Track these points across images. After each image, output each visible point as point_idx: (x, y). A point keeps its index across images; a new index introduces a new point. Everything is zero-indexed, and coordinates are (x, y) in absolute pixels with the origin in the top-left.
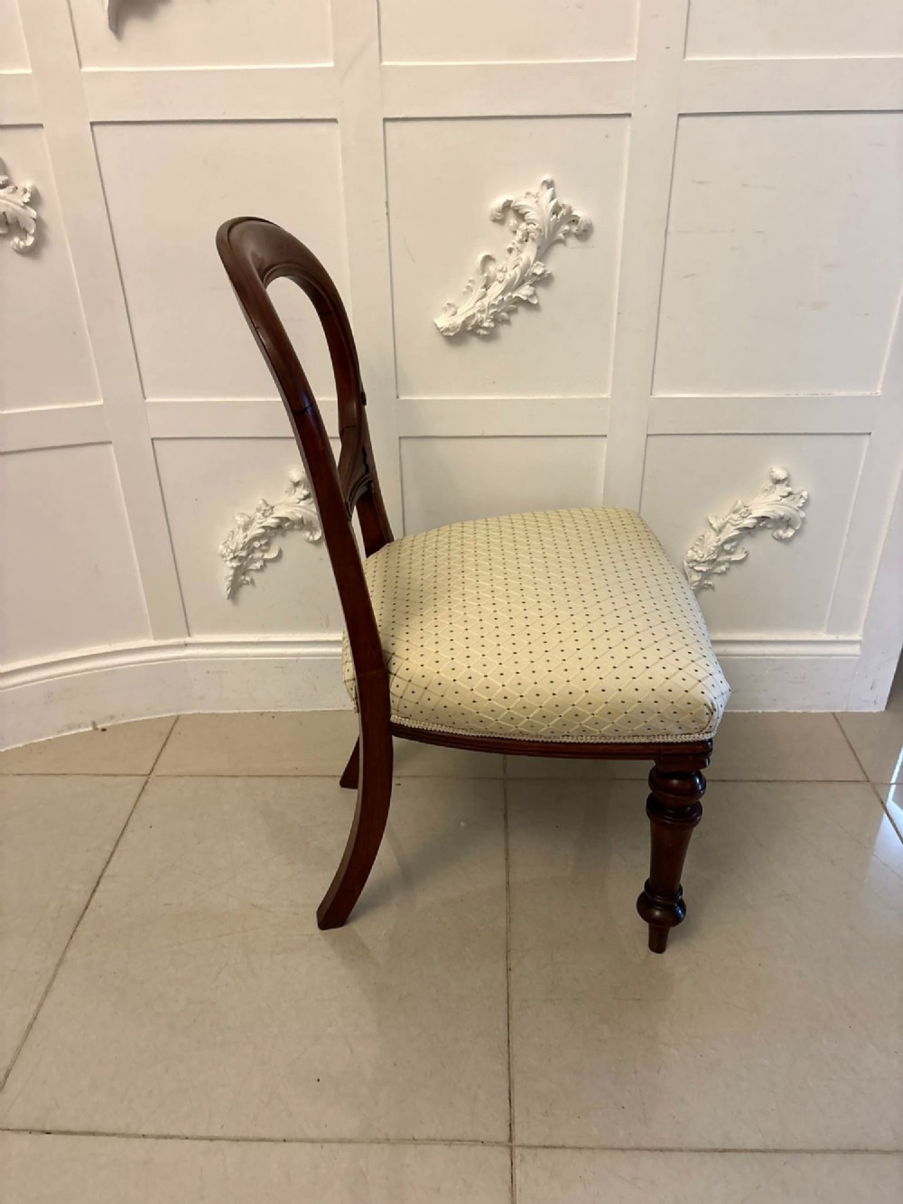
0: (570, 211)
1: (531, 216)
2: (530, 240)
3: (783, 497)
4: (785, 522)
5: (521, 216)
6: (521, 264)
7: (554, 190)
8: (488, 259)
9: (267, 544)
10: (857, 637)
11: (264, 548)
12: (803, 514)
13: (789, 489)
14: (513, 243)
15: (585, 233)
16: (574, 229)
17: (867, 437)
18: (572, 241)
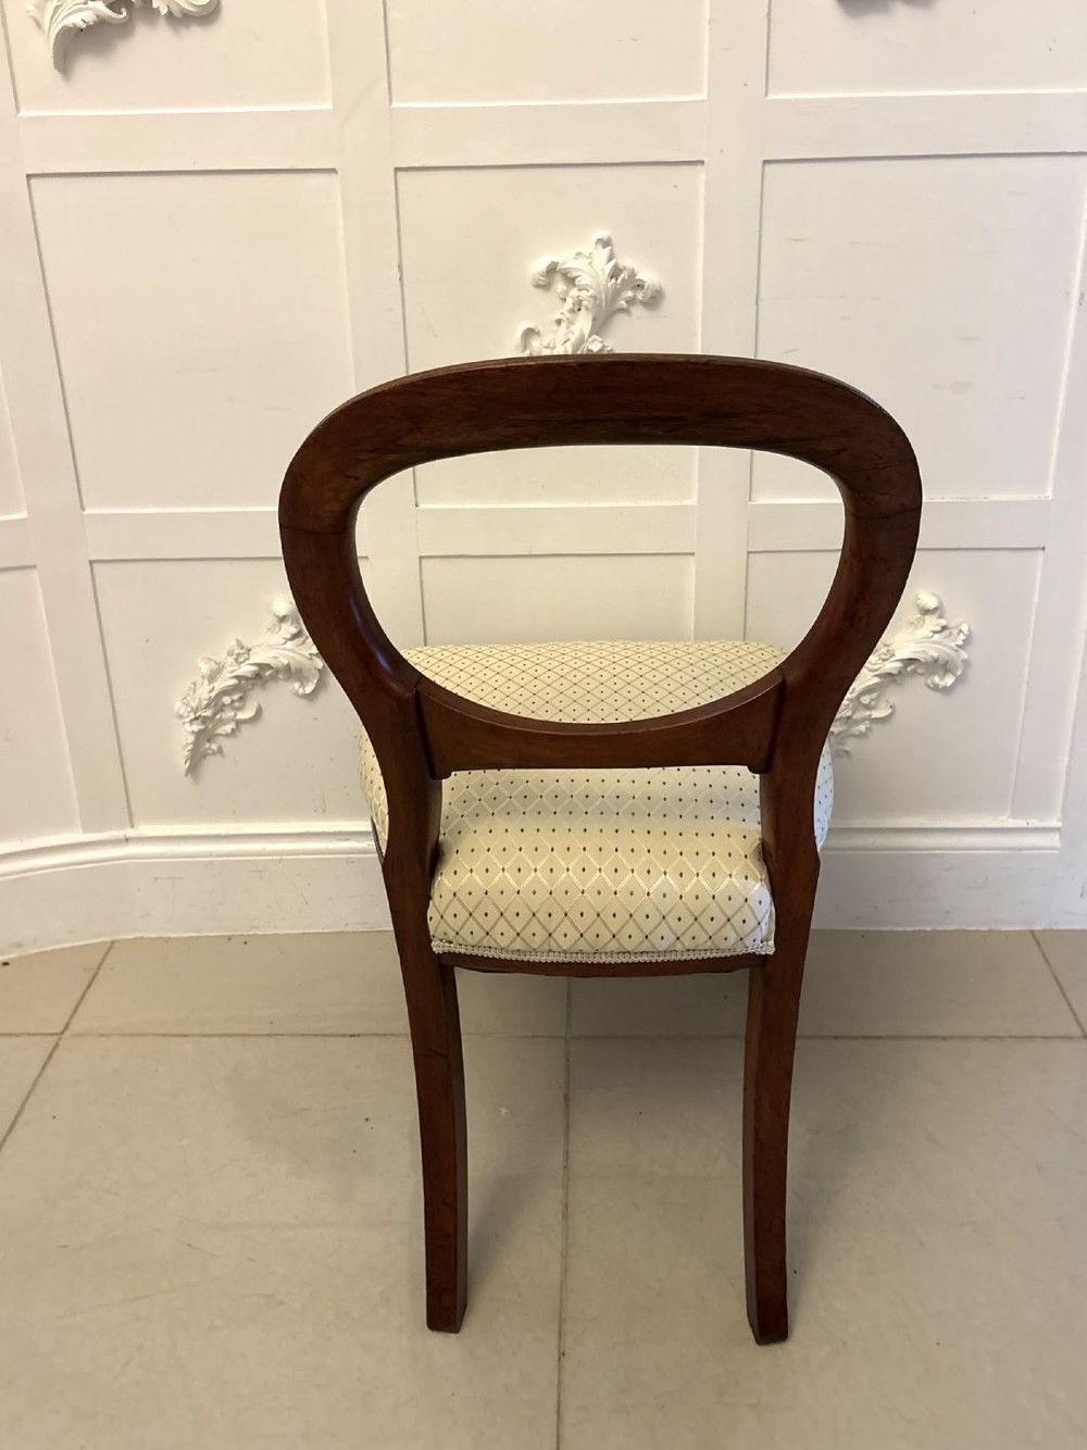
0: (632, 274)
1: (583, 280)
2: (583, 308)
3: (935, 632)
4: (941, 666)
5: (571, 281)
6: (573, 338)
7: (611, 251)
8: (530, 333)
9: (241, 699)
10: (1055, 823)
11: (237, 704)
12: (964, 655)
13: (943, 622)
14: (562, 313)
15: (654, 300)
16: (640, 296)
17: (1041, 552)
18: (637, 310)
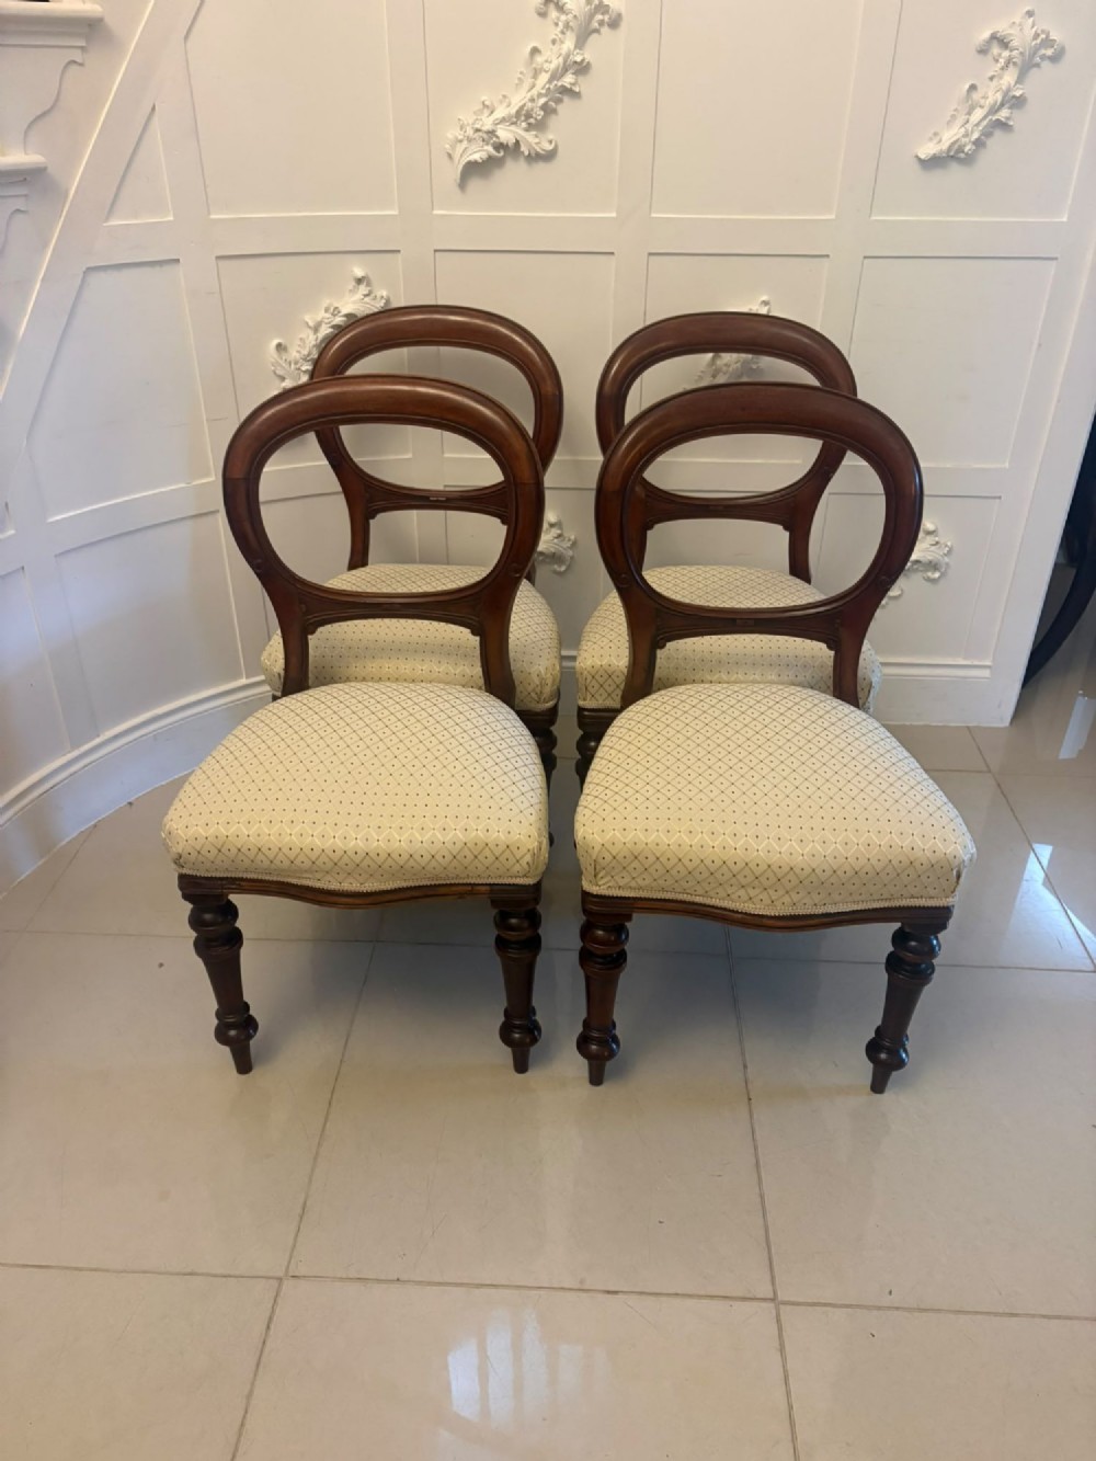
3: (932, 546)
4: (933, 566)
6: (741, 362)
7: (769, 308)
8: (715, 357)
10: (988, 663)
13: (937, 539)
17: (998, 501)
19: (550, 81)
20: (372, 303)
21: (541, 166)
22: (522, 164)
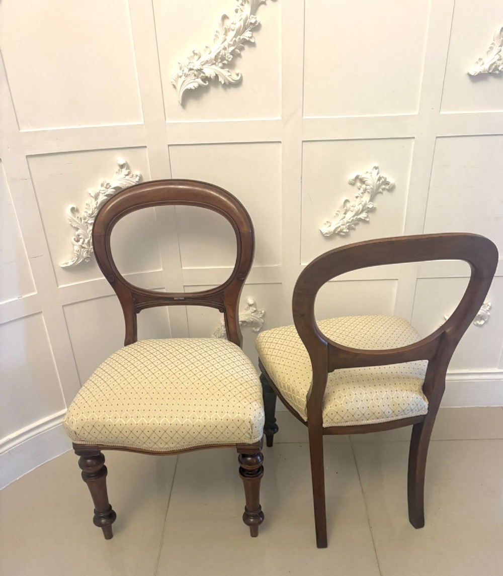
0: (385, 179)
1: (369, 182)
2: (366, 192)
4: (480, 317)
5: (363, 181)
6: (363, 203)
7: (379, 171)
8: (347, 201)
12: (489, 314)
14: (359, 194)
15: (392, 189)
16: (387, 187)
18: (385, 193)
19: (235, 36)
20: (131, 179)
21: (232, 91)
22: (221, 89)
